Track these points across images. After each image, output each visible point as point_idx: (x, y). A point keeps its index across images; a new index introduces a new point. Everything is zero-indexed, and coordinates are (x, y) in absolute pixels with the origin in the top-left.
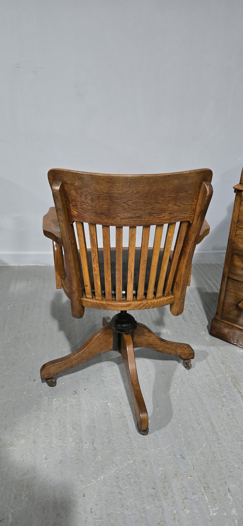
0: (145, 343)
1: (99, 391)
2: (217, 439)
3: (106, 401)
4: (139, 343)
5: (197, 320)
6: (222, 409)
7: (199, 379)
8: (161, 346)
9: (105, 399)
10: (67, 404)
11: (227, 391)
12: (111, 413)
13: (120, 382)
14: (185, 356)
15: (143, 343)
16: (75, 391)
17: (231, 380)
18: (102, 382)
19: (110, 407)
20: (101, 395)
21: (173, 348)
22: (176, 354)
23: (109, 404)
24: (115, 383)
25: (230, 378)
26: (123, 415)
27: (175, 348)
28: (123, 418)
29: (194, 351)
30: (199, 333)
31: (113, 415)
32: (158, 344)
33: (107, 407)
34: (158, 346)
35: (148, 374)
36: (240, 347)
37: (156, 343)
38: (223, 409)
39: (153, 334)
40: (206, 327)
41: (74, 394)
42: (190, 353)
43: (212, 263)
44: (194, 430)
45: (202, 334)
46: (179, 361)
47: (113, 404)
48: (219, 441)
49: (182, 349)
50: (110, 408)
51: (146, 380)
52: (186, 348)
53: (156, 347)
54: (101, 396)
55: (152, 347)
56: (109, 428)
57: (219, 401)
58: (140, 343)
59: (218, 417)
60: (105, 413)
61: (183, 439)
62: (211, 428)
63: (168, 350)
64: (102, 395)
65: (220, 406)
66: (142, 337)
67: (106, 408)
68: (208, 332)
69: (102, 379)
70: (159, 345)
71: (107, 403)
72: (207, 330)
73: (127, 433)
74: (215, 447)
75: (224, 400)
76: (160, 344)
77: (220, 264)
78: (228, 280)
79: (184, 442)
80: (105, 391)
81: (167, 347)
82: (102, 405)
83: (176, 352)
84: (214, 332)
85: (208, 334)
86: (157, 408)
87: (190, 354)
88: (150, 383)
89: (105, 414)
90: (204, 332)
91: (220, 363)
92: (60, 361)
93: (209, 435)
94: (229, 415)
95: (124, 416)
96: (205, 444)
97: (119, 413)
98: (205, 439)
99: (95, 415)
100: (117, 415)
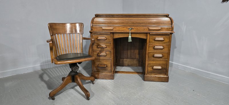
21: (89, 78)
32: (84, 78)
63: (87, 79)
87: (94, 79)
92: (56, 90)
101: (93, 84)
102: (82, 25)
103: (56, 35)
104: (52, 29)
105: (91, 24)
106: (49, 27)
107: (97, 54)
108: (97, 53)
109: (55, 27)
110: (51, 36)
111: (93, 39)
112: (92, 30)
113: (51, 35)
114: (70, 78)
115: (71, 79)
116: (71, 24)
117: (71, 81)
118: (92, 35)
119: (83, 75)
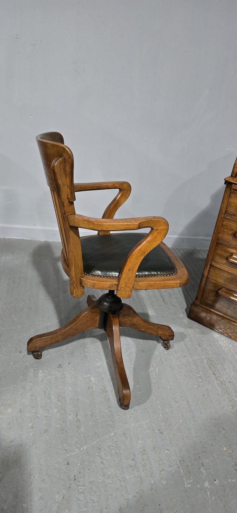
0: (129, 323)
1: (82, 365)
2: (193, 417)
3: (90, 376)
4: (123, 322)
5: (176, 303)
6: (198, 389)
7: (177, 359)
8: (144, 326)
9: (88, 374)
10: (52, 376)
12: (94, 387)
13: (102, 358)
14: (166, 337)
15: (127, 323)
16: (59, 365)
17: (206, 362)
18: (85, 358)
19: (93, 381)
21: (155, 329)
22: (157, 335)
23: (92, 379)
24: (98, 359)
25: (206, 360)
26: (105, 389)
27: (157, 330)
28: (106, 393)
29: (174, 333)
30: (178, 316)
31: (96, 389)
32: (141, 324)
33: (90, 382)
34: (141, 327)
35: (129, 352)
37: (139, 324)
38: (199, 389)
41: (59, 367)
42: (170, 334)
44: (172, 408)
46: (158, 342)
47: (96, 379)
48: (194, 418)
49: (163, 330)
50: (93, 383)
52: (166, 330)
54: (84, 370)
55: (136, 327)
56: (91, 401)
57: (195, 382)
58: (124, 323)
59: (194, 396)
61: (161, 415)
62: (187, 407)
63: (150, 331)
65: (196, 386)
66: (127, 317)
69: (86, 355)
72: (185, 313)
73: (109, 407)
74: (190, 424)
76: (143, 325)
78: (210, 267)
79: (162, 418)
80: (89, 366)
81: (149, 328)
82: (86, 379)
83: (157, 333)
84: (192, 316)
85: (187, 316)
86: (138, 385)
87: (170, 336)
88: (130, 360)
89: (88, 388)
90: (182, 315)
92: (47, 336)
93: (186, 413)
94: (204, 395)
95: (106, 391)
96: (181, 421)
97: (102, 388)
98: (181, 416)
99: (79, 389)
100: (99, 389)
112: (234, 175)
117: (98, 325)
118: (230, 192)
119: (137, 315)
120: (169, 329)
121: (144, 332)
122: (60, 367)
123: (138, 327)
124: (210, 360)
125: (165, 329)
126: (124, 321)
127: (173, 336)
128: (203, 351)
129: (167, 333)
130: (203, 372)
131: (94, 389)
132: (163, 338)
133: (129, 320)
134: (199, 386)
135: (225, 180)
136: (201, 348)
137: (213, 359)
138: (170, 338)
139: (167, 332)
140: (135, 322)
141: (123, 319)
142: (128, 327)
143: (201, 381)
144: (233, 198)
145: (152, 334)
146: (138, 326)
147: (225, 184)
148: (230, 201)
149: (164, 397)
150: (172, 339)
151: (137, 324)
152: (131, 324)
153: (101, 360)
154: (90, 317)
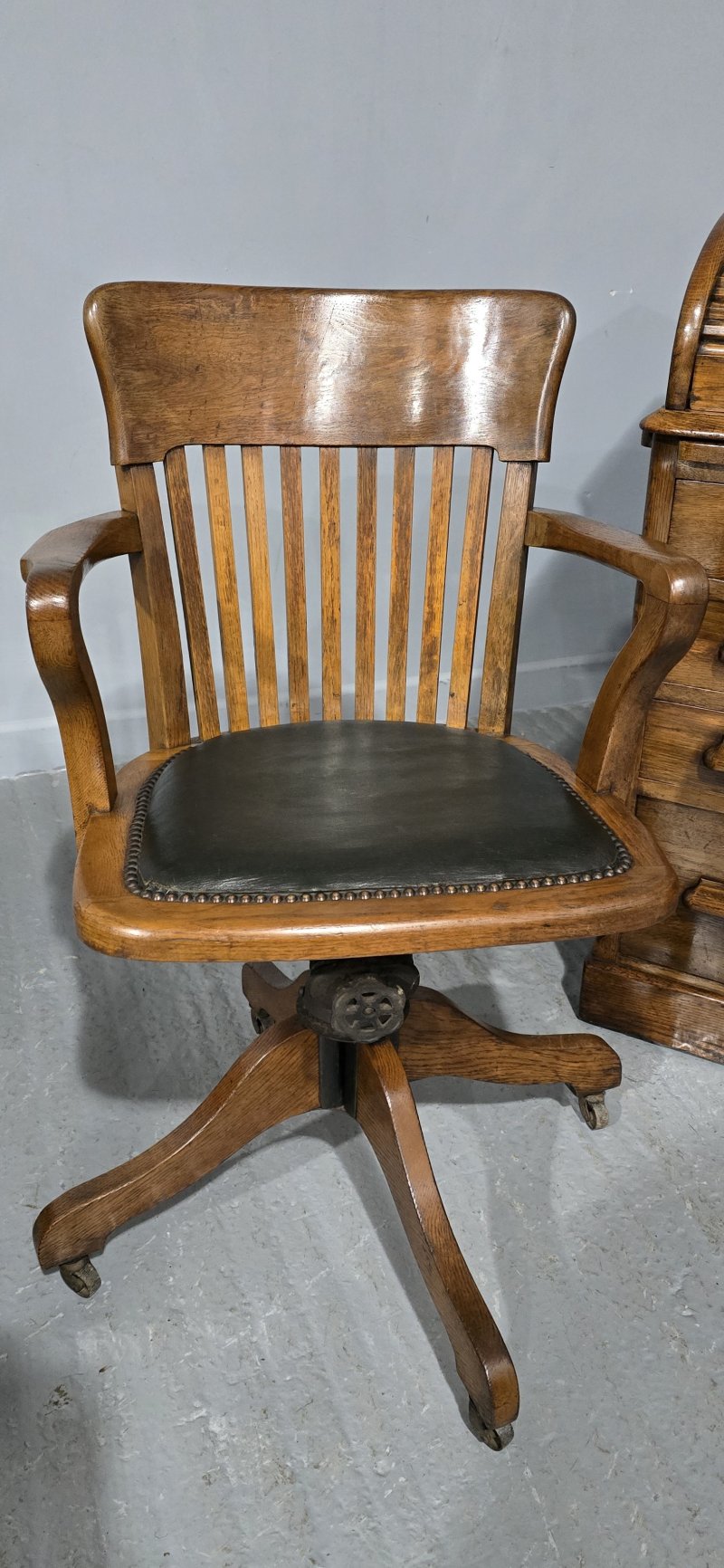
0: (443, 1061)
1: (164, 1365)
2: (689, 1509)
3: (203, 1413)
4: (416, 1063)
5: (519, 962)
6: (683, 1357)
7: (572, 1230)
8: (501, 1060)
9: (197, 1404)
10: (31, 1460)
11: (688, 1269)
12: (230, 1470)
13: (248, 1304)
14: (590, 1080)
15: (432, 1062)
16: (58, 1390)
17: (694, 1216)
18: (174, 1321)
19: (222, 1438)
20: (176, 1384)
21: (545, 1061)
22: (557, 1078)
23: (214, 1427)
24: (230, 1314)
25: (689, 1205)
26: (282, 1468)
27: (554, 1061)
28: (289, 1486)
29: (618, 1058)
30: (537, 1020)
31: (241, 1477)
32: (490, 1054)
33: (209, 1444)
34: (490, 1063)
35: (362, 1244)
36: (703, 1058)
37: (481, 1055)
38: (687, 1357)
39: (470, 1019)
40: (558, 987)
41: (56, 1403)
42: (606, 1067)
43: (537, 708)
44: (592, 1486)
45: (551, 1018)
46: (563, 1101)
47: (234, 1420)
48: (698, 1518)
49: (575, 1058)
50: (223, 1446)
51: (358, 1276)
52: (590, 1054)
53: (483, 1067)
54: (174, 1389)
55: (470, 1069)
56: (229, 1551)
57: (665, 1324)
58: (422, 1063)
59: (673, 1399)
60: (204, 1477)
61: (551, 1540)
62: (657, 1462)
63: (527, 1072)
64: (180, 1387)
65: (674, 1348)
66: (431, 1040)
67: (205, 1449)
68: (570, 1007)
69: (174, 1306)
70: (494, 1058)
71: (204, 1420)
72: (566, 1001)
73: (313, 1561)
74: (686, 1551)
75: (685, 1313)
76: (496, 1053)
77: (566, 708)
78: (637, 802)
79: (558, 1556)
80: (192, 1359)
81: (522, 1059)
82: (188, 1434)
83: (556, 1072)
84: (596, 1007)
85: (573, 1014)
86: (424, 1404)
87: (607, 1072)
88: (374, 1283)
89: (203, 1482)
90: (554, 1011)
91: (640, 1139)
92: (115, 1186)
93: (656, 1498)
94: (715, 1384)
95: (288, 1474)
96: (644, 1547)
97: (267, 1462)
98: (641, 1521)
99: (161, 1497)
100: (255, 1474)
101: (590, 1116)
102: (550, 327)
103: (193, 454)
104: (139, 378)
105: (683, 320)
106: (101, 343)
107: (694, 743)
108: (693, 730)
109: (177, 342)
110: (126, 468)
111: (678, 585)
112: (679, 399)
113: (124, 457)
114: (297, 1058)
115: (315, 1068)
116: (393, 300)
117: (314, 1096)
118: (672, 479)
119: (468, 1023)
120: (599, 1046)
121: (504, 1081)
122: (62, 1400)
123: (478, 1068)
124: (705, 1201)
125: (584, 1052)
126: (419, 1057)
127: (619, 1069)
128: (668, 1162)
129: (593, 1065)
130: (688, 1265)
131: (234, 1480)
132: (581, 1086)
133: (440, 1049)
134: (684, 1344)
135: (642, 426)
136: (657, 1149)
137: (716, 1195)
138: (609, 1079)
139: (594, 1061)
140: (464, 1052)
141: (417, 1050)
142: (439, 1075)
143: (690, 1313)
144: (691, 500)
145: (535, 1083)
146: (478, 1061)
147: (646, 443)
148: (680, 517)
149: (549, 1437)
150: (616, 1083)
151: (472, 1056)
152: (449, 1061)
153: (247, 1314)
154: (281, 1072)
